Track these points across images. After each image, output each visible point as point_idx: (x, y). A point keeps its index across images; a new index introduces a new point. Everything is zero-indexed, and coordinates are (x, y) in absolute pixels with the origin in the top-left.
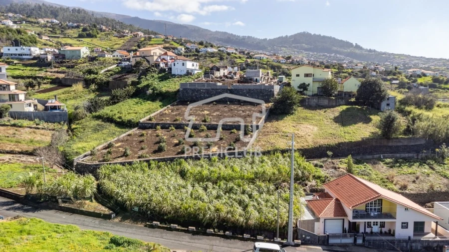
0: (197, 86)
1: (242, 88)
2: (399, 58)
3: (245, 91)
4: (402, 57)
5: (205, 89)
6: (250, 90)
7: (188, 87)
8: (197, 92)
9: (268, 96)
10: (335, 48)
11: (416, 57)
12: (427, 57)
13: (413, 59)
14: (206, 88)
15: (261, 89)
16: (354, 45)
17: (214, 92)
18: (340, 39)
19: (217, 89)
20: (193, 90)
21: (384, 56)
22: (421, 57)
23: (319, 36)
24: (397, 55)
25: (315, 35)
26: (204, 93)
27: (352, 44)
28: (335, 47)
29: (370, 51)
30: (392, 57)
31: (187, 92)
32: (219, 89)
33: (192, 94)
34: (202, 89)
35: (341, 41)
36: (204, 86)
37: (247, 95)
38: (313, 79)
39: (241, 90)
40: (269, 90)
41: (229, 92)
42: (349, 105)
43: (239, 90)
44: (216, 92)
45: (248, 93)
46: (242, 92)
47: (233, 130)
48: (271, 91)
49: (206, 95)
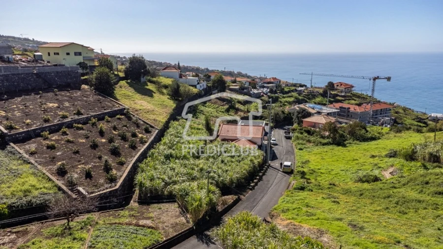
5: (3, 75)
19: (18, 74)
26: (3, 81)
37: (56, 79)
38: (83, 57)
39: (48, 73)
40: (76, 71)
41: (35, 77)
42: (123, 80)
43: (46, 73)
44: (19, 77)
45: (56, 76)
46: (50, 75)
47: (118, 116)
48: (78, 72)
49: (5, 84)
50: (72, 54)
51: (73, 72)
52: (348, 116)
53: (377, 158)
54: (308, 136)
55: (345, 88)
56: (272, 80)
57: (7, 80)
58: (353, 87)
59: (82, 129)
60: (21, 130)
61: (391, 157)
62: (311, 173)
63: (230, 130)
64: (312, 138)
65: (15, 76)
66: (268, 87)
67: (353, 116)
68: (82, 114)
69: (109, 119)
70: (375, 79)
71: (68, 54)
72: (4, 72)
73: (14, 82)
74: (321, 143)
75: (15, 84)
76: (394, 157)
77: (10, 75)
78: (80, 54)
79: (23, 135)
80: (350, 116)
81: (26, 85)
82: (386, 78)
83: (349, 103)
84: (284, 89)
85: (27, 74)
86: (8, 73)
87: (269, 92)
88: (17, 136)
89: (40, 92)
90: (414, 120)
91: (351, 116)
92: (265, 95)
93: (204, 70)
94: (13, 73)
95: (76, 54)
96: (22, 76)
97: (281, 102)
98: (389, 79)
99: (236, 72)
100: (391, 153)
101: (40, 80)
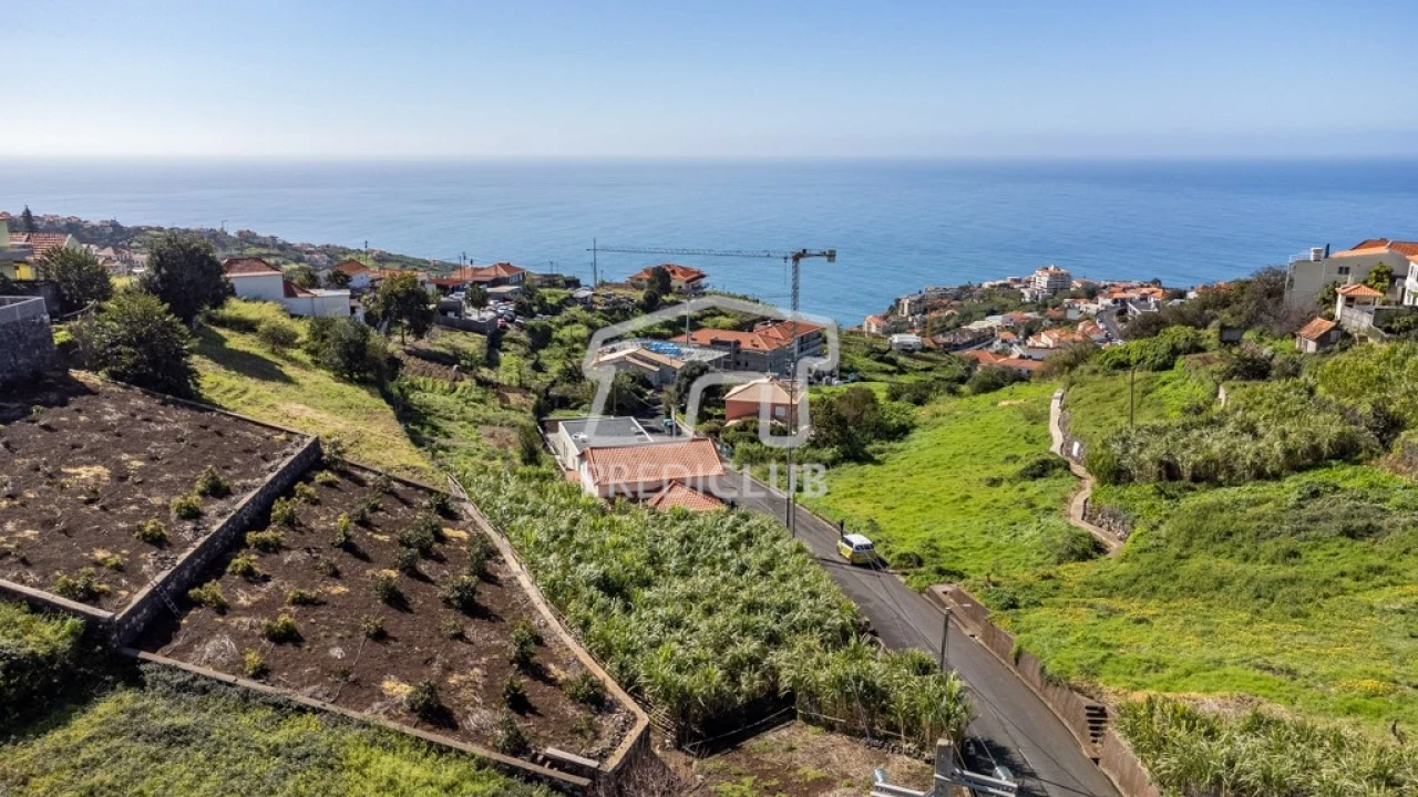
52: (738, 363)
53: (1005, 485)
55: (688, 282)
56: (503, 273)
58: (703, 276)
61: (1035, 477)
66: (503, 298)
67: (751, 364)
70: (797, 258)
76: (1041, 476)
80: (743, 363)
82: (824, 254)
83: (715, 327)
84: (544, 299)
87: (515, 313)
90: (867, 356)
91: (747, 365)
92: (509, 325)
97: (561, 342)
98: (831, 256)
99: (232, 233)
100: (1032, 467)
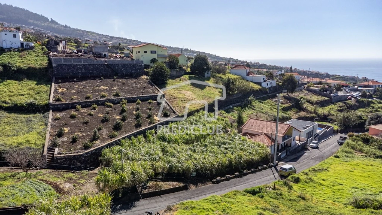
0: (72, 62)
1: (117, 63)
2: (91, 34)
3: (120, 66)
4: (93, 34)
5: (82, 65)
6: (124, 65)
7: (63, 63)
8: (73, 68)
9: (139, 70)
10: (32, 21)
11: (103, 35)
12: (110, 35)
13: (101, 36)
14: (82, 63)
15: (134, 64)
16: (50, 20)
17: (92, 67)
18: (34, 12)
19: (94, 65)
20: (70, 66)
21: (79, 32)
22: (107, 35)
23: (11, 6)
24: (89, 32)
25: (5, 5)
26: (82, 69)
27: (47, 18)
28: (31, 19)
29: (66, 27)
30: (85, 33)
31: (62, 68)
32: (96, 64)
33: (68, 70)
34: (79, 65)
35: (36, 14)
36: (81, 62)
37: (123, 69)
38: (158, 55)
39: (117, 64)
40: (140, 65)
41: (106, 67)
42: (187, 75)
43: (115, 64)
44: (93, 67)
45: (123, 67)
46: (117, 67)
47: (150, 101)
48: (141, 65)
49: (83, 71)
50: (149, 52)
51: (138, 65)
54: (362, 145)
57: (85, 69)
59: (111, 107)
60: (64, 102)
62: (306, 182)
63: (254, 125)
64: (366, 148)
65: (91, 66)
66: (361, 91)
68: (119, 96)
69: (140, 102)
71: (146, 52)
72: (83, 63)
73: (89, 70)
74: (375, 154)
75: (91, 71)
77: (88, 65)
78: (155, 52)
79: (64, 106)
81: (98, 73)
85: (100, 64)
86: (86, 64)
87: (360, 96)
88: (59, 106)
89: (102, 78)
92: (353, 99)
93: (324, 74)
94: (90, 63)
95: (152, 52)
96: (96, 66)
97: (373, 107)
99: (360, 78)
101: (110, 69)
